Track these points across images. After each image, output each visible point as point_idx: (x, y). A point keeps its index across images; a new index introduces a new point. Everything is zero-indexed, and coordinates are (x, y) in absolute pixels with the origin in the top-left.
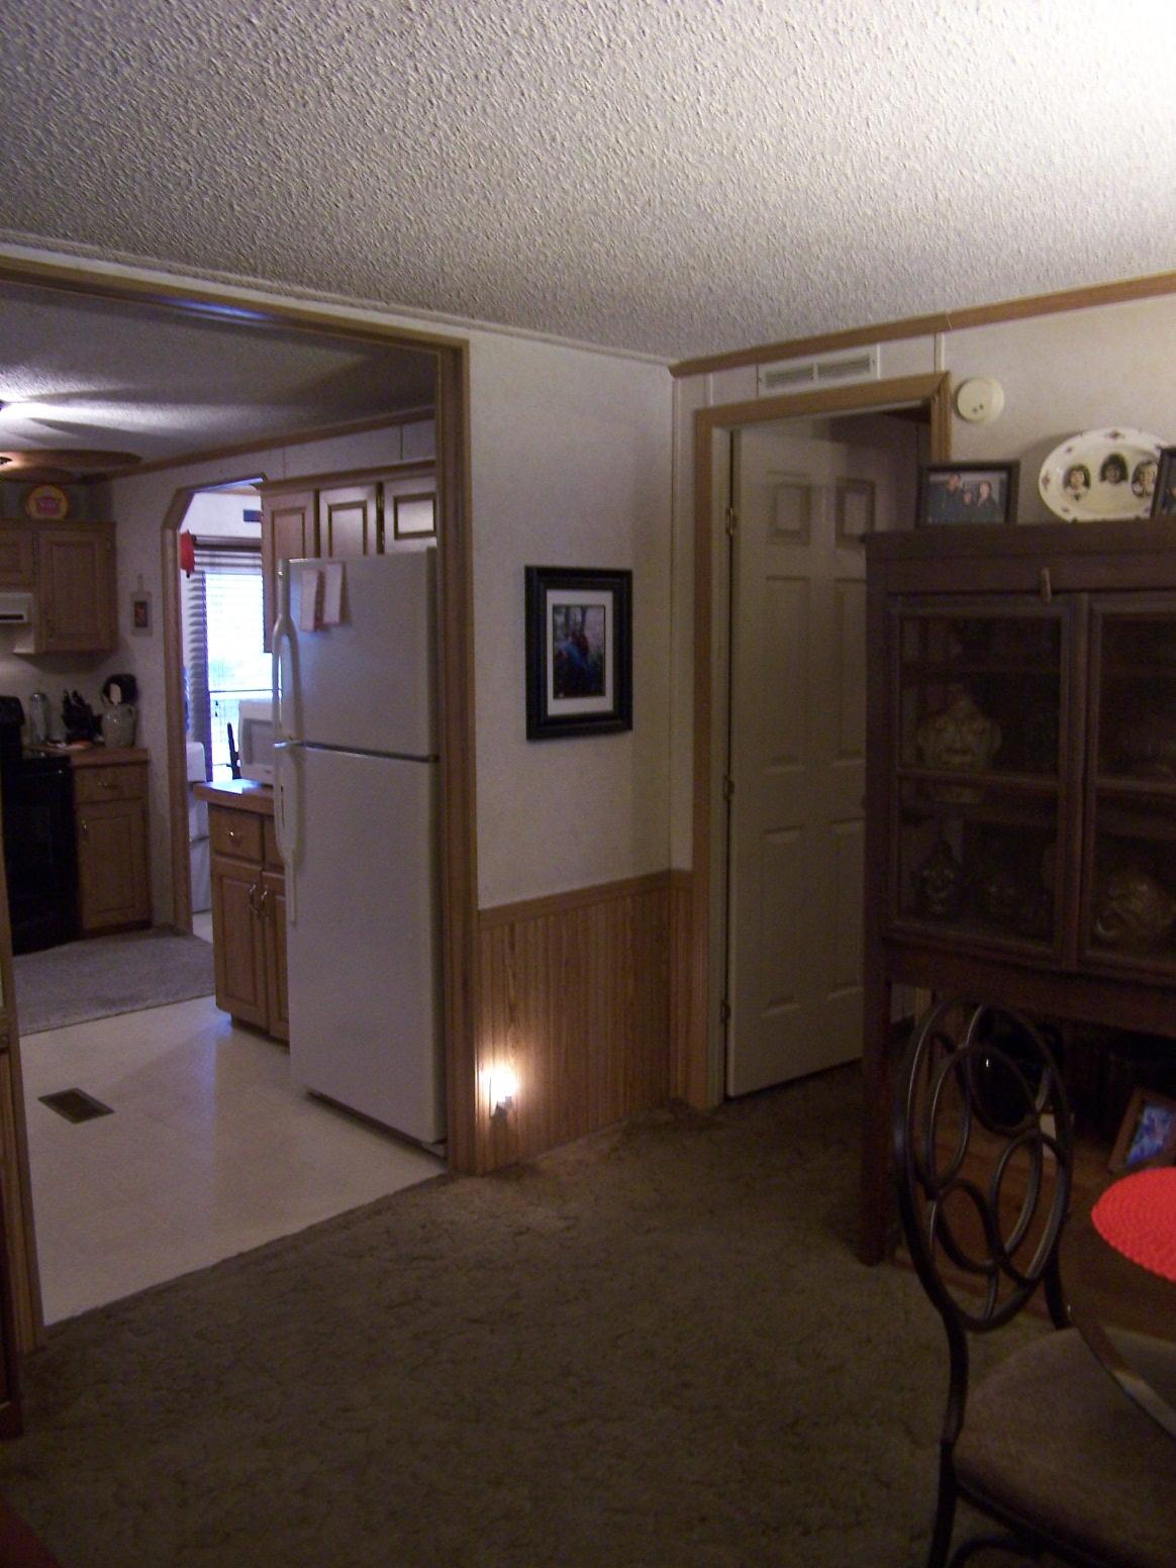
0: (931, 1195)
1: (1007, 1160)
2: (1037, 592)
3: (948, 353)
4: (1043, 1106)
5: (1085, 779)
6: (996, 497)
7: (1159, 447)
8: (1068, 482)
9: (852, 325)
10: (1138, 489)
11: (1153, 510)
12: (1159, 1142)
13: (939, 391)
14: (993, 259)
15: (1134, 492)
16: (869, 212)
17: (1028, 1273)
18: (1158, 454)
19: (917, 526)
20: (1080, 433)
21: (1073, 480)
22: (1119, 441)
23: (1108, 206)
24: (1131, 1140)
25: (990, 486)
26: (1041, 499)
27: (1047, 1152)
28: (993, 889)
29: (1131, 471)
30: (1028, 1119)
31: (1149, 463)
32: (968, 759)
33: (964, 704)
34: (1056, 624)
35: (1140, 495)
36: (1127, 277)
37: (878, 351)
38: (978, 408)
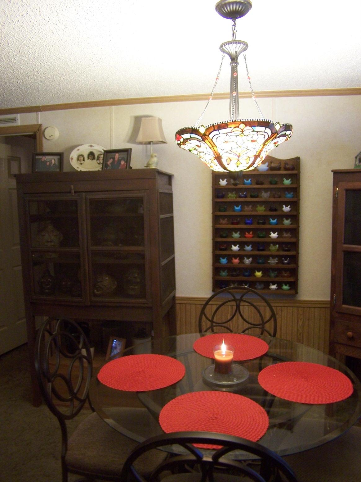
0: (49, 381)
1: (73, 364)
2: (70, 192)
3: (41, 118)
4: (82, 347)
5: (87, 247)
6: (57, 163)
7: (104, 150)
8: (78, 160)
9: (10, 107)
10: (99, 162)
11: (102, 168)
12: (119, 351)
13: (38, 130)
14: (53, 91)
15: (98, 163)
16: (11, 71)
17: (83, 398)
18: (103, 152)
19: (32, 172)
20: (81, 145)
21: (80, 159)
22: (93, 148)
23: (85, 79)
24: (111, 352)
25: (55, 160)
26: (70, 164)
27: (85, 360)
28: (64, 283)
29: (96, 156)
30: (77, 352)
31: (101, 154)
32: (53, 244)
33: (50, 227)
34: (76, 202)
35: (99, 164)
36: (93, 100)
37: (19, 116)
38: (51, 136)
